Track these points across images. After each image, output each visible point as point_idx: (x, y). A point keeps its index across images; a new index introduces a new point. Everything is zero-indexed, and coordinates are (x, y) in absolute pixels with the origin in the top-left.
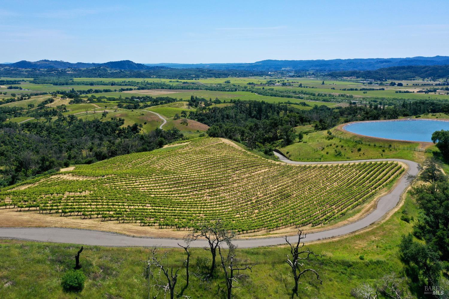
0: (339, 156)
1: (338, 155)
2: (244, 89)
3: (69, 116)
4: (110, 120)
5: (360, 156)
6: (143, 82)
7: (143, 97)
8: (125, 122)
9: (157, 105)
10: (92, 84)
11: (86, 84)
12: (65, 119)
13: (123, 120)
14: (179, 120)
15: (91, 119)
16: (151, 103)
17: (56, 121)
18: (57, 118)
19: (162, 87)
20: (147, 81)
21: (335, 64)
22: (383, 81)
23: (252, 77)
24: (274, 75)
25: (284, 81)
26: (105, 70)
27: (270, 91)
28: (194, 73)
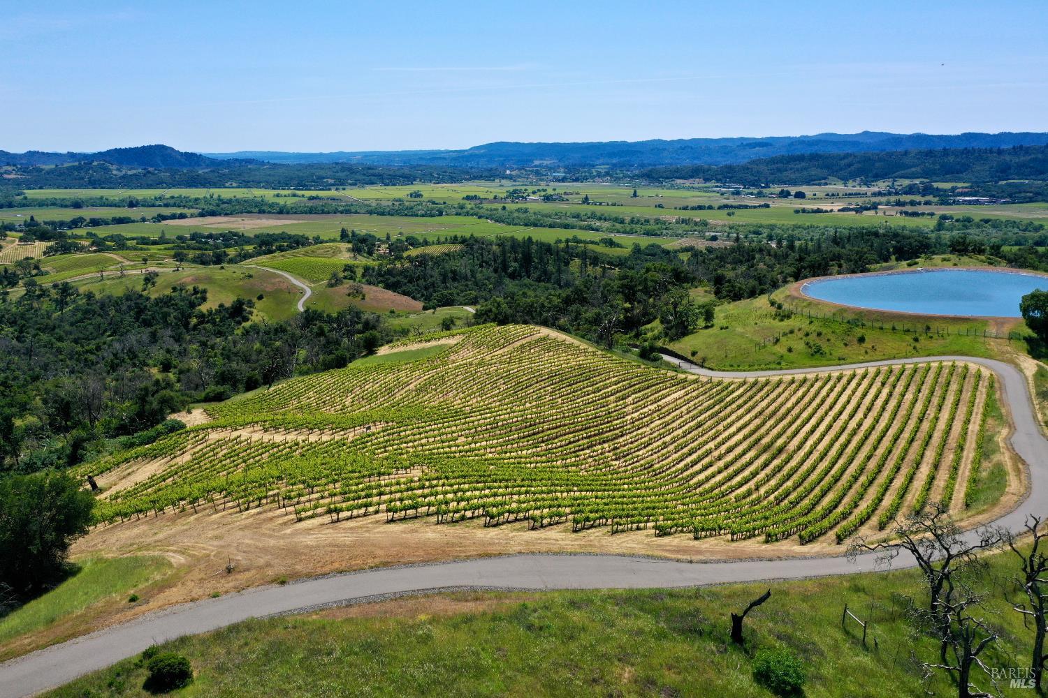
0: (818, 355)
1: (816, 354)
2: (460, 211)
3: (55, 286)
4: (168, 292)
5: (866, 352)
6: (208, 197)
7: (221, 235)
8: (208, 295)
9: (271, 252)
10: (77, 205)
11: (62, 204)
12: (44, 293)
13: (205, 291)
14: (341, 287)
15: (119, 292)
16: (255, 248)
17: (22, 298)
18: (25, 292)
19: (261, 208)
20: (219, 196)
21: (652, 150)
22: (763, 187)
23: (470, 183)
24: (519, 177)
25: (545, 190)
26: (105, 169)
27: (521, 215)
28: (329, 173)
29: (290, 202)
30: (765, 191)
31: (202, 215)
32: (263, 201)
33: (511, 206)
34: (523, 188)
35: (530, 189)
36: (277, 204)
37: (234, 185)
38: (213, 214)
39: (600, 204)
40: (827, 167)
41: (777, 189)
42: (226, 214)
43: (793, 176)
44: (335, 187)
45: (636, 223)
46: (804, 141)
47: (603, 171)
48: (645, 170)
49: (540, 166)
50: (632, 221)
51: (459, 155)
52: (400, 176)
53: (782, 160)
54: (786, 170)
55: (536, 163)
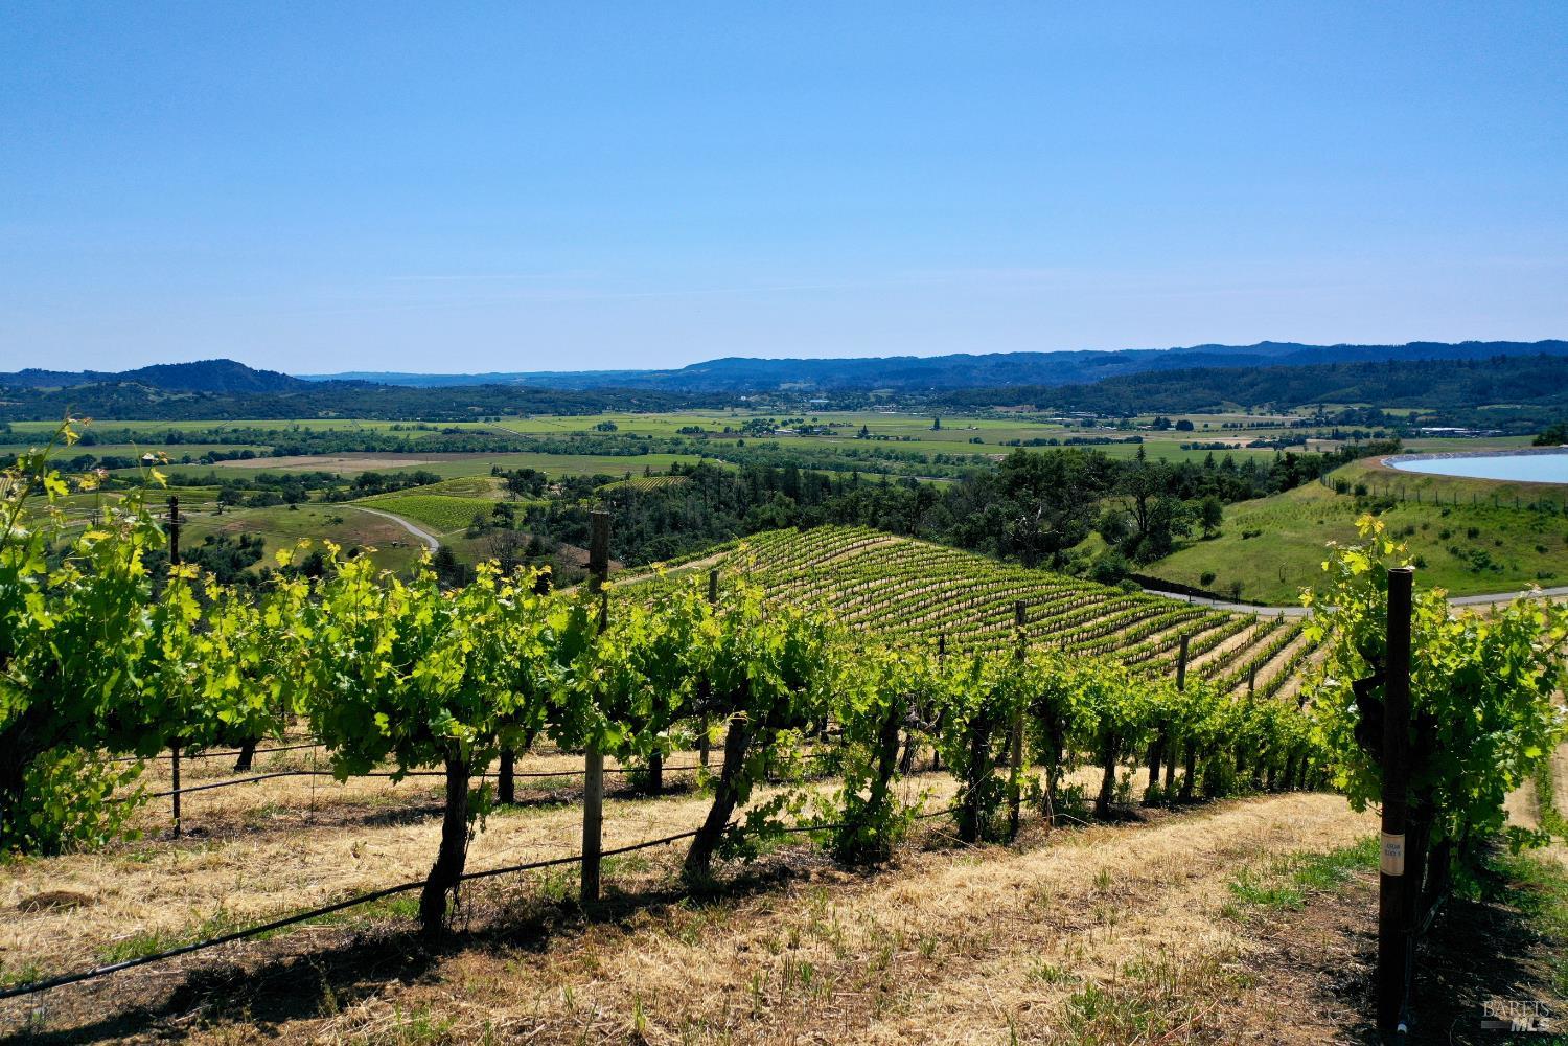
2: (674, 447)
6: (291, 430)
10: (86, 442)
19: (369, 445)
21: (954, 368)
22: (1126, 416)
23: (688, 412)
24: (761, 404)
25: (801, 421)
26: (137, 392)
27: (767, 452)
28: (476, 399)
29: (415, 436)
30: (1131, 420)
31: (278, 454)
32: (373, 435)
33: (749, 441)
34: (768, 418)
35: (778, 419)
36: (396, 438)
37: (332, 414)
38: (294, 452)
39: (886, 438)
40: (1218, 388)
41: (1149, 418)
42: (316, 453)
43: (1169, 401)
44: (484, 418)
45: (946, 462)
46: (1176, 355)
47: (885, 396)
48: (948, 395)
49: (790, 389)
50: (938, 459)
51: (672, 377)
52: (583, 403)
53: (1149, 378)
54: (1158, 392)
55: (784, 386)
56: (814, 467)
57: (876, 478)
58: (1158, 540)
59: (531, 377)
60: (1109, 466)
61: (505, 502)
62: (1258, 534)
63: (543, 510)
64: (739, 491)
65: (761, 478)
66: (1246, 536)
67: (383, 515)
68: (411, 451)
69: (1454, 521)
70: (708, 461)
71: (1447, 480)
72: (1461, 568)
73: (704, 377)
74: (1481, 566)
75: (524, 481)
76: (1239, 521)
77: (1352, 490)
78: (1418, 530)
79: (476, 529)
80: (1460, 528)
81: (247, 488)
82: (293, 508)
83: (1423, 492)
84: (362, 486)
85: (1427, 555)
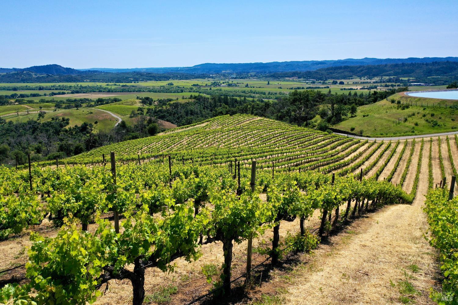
2: (190, 90)
6: (76, 86)
10: (15, 89)
11: (8, 89)
19: (100, 90)
20: (81, 85)
21: (274, 66)
22: (324, 80)
23: (195, 80)
24: (216, 77)
25: (228, 82)
26: (29, 74)
27: (218, 91)
28: (131, 76)
29: (113, 87)
30: (326, 82)
31: (72, 93)
32: (101, 87)
33: (213, 88)
34: (219, 81)
35: (222, 82)
36: (107, 88)
37: (88, 81)
38: (77, 92)
39: (254, 87)
40: (352, 72)
41: (331, 81)
42: (84, 93)
43: (337, 76)
44: (133, 82)
45: (271, 94)
46: (339, 62)
47: (253, 74)
48: (272, 74)
49: (225, 73)
50: (269, 93)
51: (189, 69)
52: (163, 77)
53: (332, 68)
54: (334, 73)
55: (223, 72)
56: (233, 96)
57: (251, 99)
58: (337, 118)
59: (147, 69)
60: (322, 95)
61: (141, 107)
62: (368, 115)
63: (152, 109)
64: (210, 103)
65: (217, 99)
66: (364, 116)
67: (105, 111)
68: (112, 92)
69: (427, 111)
70: (201, 94)
71: (425, 99)
72: (429, 125)
73: (199, 69)
74: (435, 125)
75: (146, 101)
76: (362, 112)
77: (396, 102)
78: (416, 114)
79: (133, 115)
80: (429, 114)
81: (64, 103)
82: (77, 109)
83: (418, 103)
84: (98, 103)
85: (419, 122)
